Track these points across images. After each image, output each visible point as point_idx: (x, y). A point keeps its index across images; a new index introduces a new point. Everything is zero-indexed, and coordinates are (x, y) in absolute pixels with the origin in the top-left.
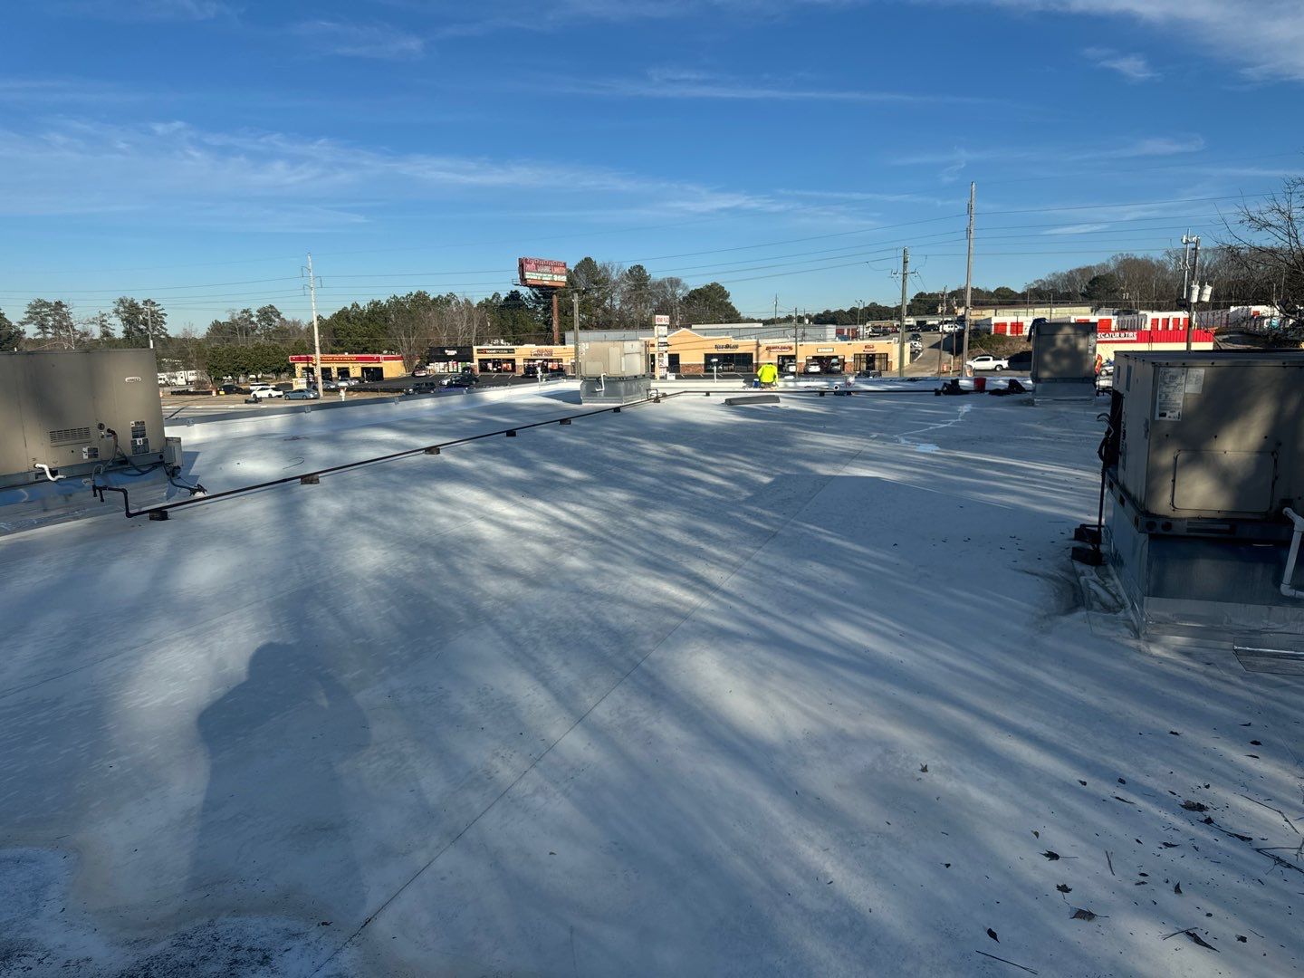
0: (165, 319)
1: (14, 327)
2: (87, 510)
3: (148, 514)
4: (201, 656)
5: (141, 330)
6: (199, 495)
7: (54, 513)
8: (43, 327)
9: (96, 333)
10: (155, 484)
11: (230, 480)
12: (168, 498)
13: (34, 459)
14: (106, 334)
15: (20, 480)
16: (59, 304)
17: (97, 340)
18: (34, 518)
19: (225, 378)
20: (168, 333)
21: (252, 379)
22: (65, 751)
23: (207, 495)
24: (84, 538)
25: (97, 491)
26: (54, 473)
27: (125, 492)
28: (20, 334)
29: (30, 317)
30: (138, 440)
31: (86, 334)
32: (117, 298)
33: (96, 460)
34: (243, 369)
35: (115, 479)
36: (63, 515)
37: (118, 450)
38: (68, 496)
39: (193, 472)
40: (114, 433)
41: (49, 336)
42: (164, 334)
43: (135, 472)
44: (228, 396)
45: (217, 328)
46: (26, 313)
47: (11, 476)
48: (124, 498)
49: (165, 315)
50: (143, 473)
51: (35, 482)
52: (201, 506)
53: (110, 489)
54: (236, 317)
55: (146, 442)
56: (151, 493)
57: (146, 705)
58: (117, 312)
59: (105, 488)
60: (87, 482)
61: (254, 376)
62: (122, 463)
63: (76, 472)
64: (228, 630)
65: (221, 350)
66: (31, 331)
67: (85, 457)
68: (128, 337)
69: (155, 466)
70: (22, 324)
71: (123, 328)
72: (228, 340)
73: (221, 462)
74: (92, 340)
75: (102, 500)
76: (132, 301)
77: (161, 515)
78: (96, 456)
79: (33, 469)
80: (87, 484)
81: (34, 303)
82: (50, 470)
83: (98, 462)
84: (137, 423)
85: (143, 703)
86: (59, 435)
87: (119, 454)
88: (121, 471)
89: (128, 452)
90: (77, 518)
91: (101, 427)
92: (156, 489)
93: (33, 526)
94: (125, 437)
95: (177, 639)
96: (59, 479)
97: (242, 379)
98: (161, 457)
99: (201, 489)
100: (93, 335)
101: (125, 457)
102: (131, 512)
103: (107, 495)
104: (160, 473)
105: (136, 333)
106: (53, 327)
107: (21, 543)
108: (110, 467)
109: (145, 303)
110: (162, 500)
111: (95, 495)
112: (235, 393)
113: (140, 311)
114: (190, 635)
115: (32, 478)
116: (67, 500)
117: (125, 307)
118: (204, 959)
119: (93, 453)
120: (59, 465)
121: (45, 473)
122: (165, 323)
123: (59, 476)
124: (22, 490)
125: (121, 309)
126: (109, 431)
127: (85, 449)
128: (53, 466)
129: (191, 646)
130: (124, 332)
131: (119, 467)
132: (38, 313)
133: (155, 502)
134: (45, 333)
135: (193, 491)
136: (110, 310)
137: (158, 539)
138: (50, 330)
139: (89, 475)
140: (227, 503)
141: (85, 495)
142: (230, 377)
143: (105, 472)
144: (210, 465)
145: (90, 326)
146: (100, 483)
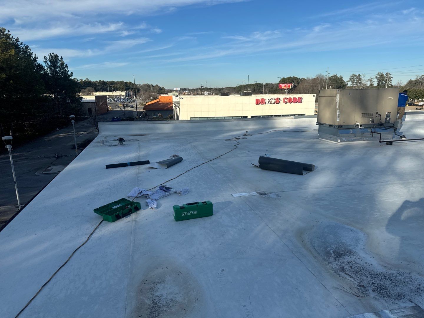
0: (392, 79)
1: (345, 83)
2: (367, 138)
3: (386, 143)
4: (406, 191)
5: (383, 83)
6: (403, 139)
7: (358, 138)
8: (353, 83)
9: (368, 84)
10: (389, 133)
11: (415, 135)
12: (393, 138)
13: (356, 121)
14: (371, 85)
15: (352, 127)
16: (359, 75)
17: (368, 87)
18: (352, 139)
19: (409, 100)
20: (392, 84)
21: (420, 101)
22: (363, 206)
23: (406, 139)
24: (366, 147)
25: (372, 133)
26: (361, 126)
27: (381, 134)
28: (346, 84)
29: (350, 80)
30: (387, 118)
31: (365, 85)
32: (377, 73)
33: (373, 123)
34: (417, 97)
35: (378, 130)
36: (360, 139)
37: (381, 121)
38: (363, 133)
39: (400, 131)
40: (380, 115)
41: (354, 85)
42: (390, 84)
43: (384, 129)
44: (409, 107)
45: (410, 82)
46: (349, 78)
47: (349, 125)
48: (380, 136)
49: (392, 78)
50: (387, 129)
51: (355, 128)
52: (404, 143)
53: (376, 133)
54: (419, 78)
55: (390, 119)
56: (388, 136)
57: (387, 201)
58: (376, 77)
59: (374, 132)
60: (369, 130)
61: (421, 100)
62: (381, 125)
63: (367, 126)
64: (414, 185)
65: (410, 90)
66: (350, 84)
67: (370, 122)
68: (378, 85)
69: (391, 127)
70: (347, 82)
71: (377, 83)
72: (414, 86)
73: (411, 129)
74: (366, 87)
75: (373, 136)
76: (382, 73)
77: (390, 143)
78: (373, 122)
79: (355, 124)
80: (369, 131)
81: (352, 75)
82: (360, 125)
83: (374, 124)
84: (388, 113)
85: (386, 200)
86: (365, 115)
87: (380, 122)
88: (380, 128)
89: (383, 122)
90: (364, 140)
91: (377, 113)
92: (389, 135)
93: (352, 141)
94: (384, 116)
95: (396, 183)
96: (362, 128)
97: (416, 101)
98: (394, 124)
99: (404, 137)
100: (367, 85)
101: (382, 123)
102: (381, 141)
103: (375, 135)
104: (392, 130)
105: (381, 84)
106: (356, 82)
107: (348, 145)
108: (377, 126)
109: (387, 74)
110: (390, 138)
111: (371, 134)
112: (412, 105)
113: (384, 77)
114: (400, 183)
115: (355, 127)
116: (362, 135)
117: (379, 76)
118: (408, 283)
119: (373, 121)
120: (362, 124)
121: (358, 126)
122: (391, 81)
123: (362, 127)
124: (351, 130)
125: (378, 76)
126: (379, 114)
127: (371, 120)
128: (361, 124)
129: (401, 187)
130: (377, 84)
131: (380, 126)
132: (352, 78)
133: (388, 139)
134: (353, 84)
135: (401, 137)
136: (374, 77)
137: (390, 151)
138: (355, 84)
139: (370, 128)
140: (414, 143)
141: (368, 134)
142: (411, 100)
143: (375, 127)
144: (407, 129)
145: (367, 82)
146: (373, 131)
